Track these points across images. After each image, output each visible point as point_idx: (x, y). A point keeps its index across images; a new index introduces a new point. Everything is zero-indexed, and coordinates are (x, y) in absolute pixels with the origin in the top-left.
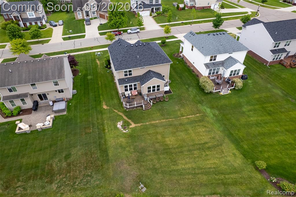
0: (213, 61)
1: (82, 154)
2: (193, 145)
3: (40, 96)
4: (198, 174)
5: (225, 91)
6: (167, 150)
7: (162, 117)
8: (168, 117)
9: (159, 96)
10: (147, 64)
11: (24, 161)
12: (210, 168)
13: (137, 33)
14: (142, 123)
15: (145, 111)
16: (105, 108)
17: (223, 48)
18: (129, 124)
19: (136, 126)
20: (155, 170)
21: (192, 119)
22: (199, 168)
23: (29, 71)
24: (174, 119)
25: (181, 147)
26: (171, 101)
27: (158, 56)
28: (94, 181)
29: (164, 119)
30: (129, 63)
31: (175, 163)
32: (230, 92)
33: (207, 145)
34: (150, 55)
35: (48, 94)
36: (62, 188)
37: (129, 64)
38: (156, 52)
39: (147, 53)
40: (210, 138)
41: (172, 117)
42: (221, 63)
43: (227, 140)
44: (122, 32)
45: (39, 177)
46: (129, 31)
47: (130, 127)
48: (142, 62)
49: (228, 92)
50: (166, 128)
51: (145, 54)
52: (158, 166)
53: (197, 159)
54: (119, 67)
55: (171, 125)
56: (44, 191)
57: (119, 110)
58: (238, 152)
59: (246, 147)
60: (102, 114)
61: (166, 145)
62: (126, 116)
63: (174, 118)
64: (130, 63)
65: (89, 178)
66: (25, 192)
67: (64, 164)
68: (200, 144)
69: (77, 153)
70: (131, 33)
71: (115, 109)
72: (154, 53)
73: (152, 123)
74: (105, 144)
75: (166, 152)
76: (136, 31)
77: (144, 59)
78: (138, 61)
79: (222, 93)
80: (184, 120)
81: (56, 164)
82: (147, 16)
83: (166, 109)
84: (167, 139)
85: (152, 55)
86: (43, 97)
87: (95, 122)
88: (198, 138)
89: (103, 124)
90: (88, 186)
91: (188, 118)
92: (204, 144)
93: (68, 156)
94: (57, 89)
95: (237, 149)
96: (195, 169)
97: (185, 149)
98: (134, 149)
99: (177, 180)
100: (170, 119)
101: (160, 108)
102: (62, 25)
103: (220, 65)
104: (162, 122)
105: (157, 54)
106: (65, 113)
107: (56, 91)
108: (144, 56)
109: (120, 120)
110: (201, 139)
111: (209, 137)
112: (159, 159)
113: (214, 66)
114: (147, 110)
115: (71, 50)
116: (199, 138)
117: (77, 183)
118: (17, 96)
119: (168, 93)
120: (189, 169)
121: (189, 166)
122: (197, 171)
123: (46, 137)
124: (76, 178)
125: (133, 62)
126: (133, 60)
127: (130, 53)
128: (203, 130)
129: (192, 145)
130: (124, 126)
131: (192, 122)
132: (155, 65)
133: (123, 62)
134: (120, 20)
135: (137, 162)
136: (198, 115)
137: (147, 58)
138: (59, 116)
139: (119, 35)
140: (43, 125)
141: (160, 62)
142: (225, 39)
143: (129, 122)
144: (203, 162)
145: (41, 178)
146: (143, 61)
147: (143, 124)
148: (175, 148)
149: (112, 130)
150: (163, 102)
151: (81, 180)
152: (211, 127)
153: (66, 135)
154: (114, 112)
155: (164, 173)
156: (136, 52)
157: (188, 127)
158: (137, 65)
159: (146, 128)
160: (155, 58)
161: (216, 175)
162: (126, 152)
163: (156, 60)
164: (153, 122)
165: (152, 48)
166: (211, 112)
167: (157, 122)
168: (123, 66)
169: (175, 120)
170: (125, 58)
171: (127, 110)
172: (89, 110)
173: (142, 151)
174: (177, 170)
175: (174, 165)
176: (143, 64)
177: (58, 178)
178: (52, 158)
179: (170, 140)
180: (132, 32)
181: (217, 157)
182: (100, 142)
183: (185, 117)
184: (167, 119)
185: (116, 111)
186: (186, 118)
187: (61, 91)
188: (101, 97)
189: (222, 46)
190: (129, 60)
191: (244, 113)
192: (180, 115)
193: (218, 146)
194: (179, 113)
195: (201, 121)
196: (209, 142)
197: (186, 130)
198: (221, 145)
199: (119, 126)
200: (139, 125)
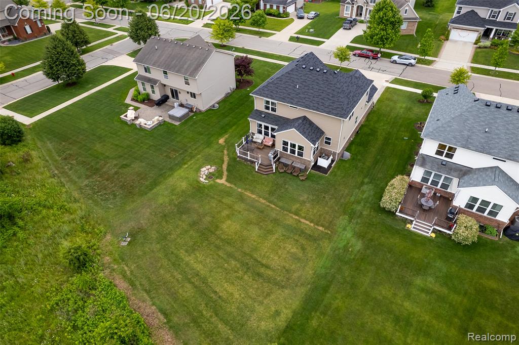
0: (443, 158)
1: (137, 172)
3: (172, 91)
4: (191, 283)
5: (423, 228)
6: (207, 232)
7: (267, 197)
8: (275, 200)
9: (298, 165)
10: (302, 104)
11: (98, 147)
12: (216, 292)
13: (408, 65)
14: (235, 185)
15: (256, 173)
16: (220, 142)
17: (483, 141)
18: (220, 177)
19: (223, 184)
21: (303, 227)
22: (204, 280)
24: (277, 208)
25: (229, 243)
26: (307, 183)
27: (331, 98)
28: (112, 202)
29: (264, 199)
30: (277, 90)
31: (191, 250)
32: (433, 235)
33: (262, 270)
34: (320, 91)
35: (180, 93)
36: (88, 188)
37: (277, 92)
39: (317, 87)
40: (284, 267)
41: (280, 204)
42: (461, 170)
43: (302, 291)
44: (379, 55)
45: (88, 167)
46: (395, 58)
47: (218, 181)
48: (298, 96)
49: (428, 233)
50: (249, 210)
51: (312, 87)
52: (172, 237)
53: (219, 270)
54: (261, 90)
55: (262, 212)
57: (231, 153)
58: (290, 317)
59: (314, 323)
60: (208, 146)
61: (217, 227)
62: (229, 165)
63: (280, 208)
64: (280, 91)
65: (112, 197)
66: (68, 171)
67: (114, 171)
68: (258, 261)
70: (396, 63)
71: (228, 150)
73: (246, 193)
74: (165, 179)
75: (204, 234)
76: (407, 62)
77: (306, 94)
78: (293, 92)
79: (410, 227)
80: (291, 219)
81: (111, 166)
82: (465, 43)
83: (287, 189)
84: (228, 222)
85: (323, 93)
86: (175, 93)
87: (190, 151)
88: (266, 252)
89: (192, 157)
90: (102, 203)
91: (300, 221)
92: (262, 264)
93: (125, 166)
94: (190, 91)
95: (295, 312)
96: (198, 276)
97: (229, 249)
98: (179, 203)
99: (161, 266)
100: (274, 204)
101: (281, 182)
102: (311, 19)
103: (456, 174)
104: (258, 201)
105: (331, 95)
106: (177, 123)
107: (188, 93)
108: (308, 89)
109: (216, 164)
110: (268, 257)
111: (285, 264)
112: (185, 232)
113: (438, 169)
114: (259, 174)
115: (280, 56)
116: (268, 254)
117: (100, 194)
118: (149, 80)
119: (319, 171)
120: (193, 269)
121: (198, 267)
122: (195, 280)
123: (135, 136)
124: (105, 189)
125: (285, 92)
126: (287, 89)
127: (292, 76)
128: (294, 250)
129: (245, 253)
130: (213, 175)
132: (314, 110)
133: (271, 85)
134: (383, 33)
135: (161, 216)
136: (321, 228)
137: (310, 95)
138: (169, 123)
139: (373, 58)
140: (146, 124)
141: (326, 109)
142: (513, 124)
143: (223, 175)
144: (220, 279)
145: (87, 169)
146: (300, 95)
147: (234, 187)
148: (219, 238)
149: (191, 168)
150: (295, 177)
151: (105, 194)
152: (311, 257)
153: (150, 146)
154: (223, 151)
155: (165, 247)
156: (301, 79)
158: (286, 99)
159: (229, 193)
160: (323, 99)
161: (206, 305)
162: (167, 199)
163: (321, 104)
165: (331, 82)
166: (348, 239)
167: (254, 196)
168: (266, 92)
169: (277, 210)
170: (278, 82)
171: (238, 159)
172: (202, 134)
173: (184, 211)
175: (186, 251)
176: (296, 100)
177: (97, 178)
178: (115, 158)
179: (230, 227)
180: (399, 61)
181: (246, 292)
182: (165, 172)
183: (297, 217)
184: (270, 202)
185: (225, 152)
186: (296, 219)
187: (193, 95)
188: (234, 128)
189: (486, 134)
190: (281, 85)
191: (410, 284)
192: (293, 210)
193: (276, 284)
194: (296, 206)
195: (311, 238)
196: (274, 270)
197: (270, 232)
198: (283, 287)
199: (205, 170)
200: (228, 185)
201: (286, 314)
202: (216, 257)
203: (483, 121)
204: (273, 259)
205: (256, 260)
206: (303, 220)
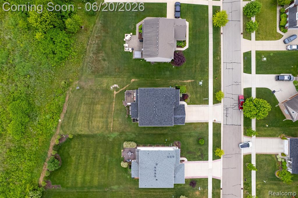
1: (103, 66)
2: (92, 116)
4: (77, 111)
6: (93, 103)
7: (116, 110)
8: (115, 113)
9: (130, 113)
10: (140, 109)
11: (108, 41)
12: (78, 117)
14: (115, 98)
16: (131, 80)
18: (117, 91)
19: (114, 94)
20: (84, 95)
22: (79, 113)
23: (151, 37)
25: (93, 111)
28: (89, 70)
29: (114, 109)
33: (90, 122)
36: (90, 58)
38: (148, 118)
39: (148, 112)
41: (115, 115)
43: (90, 133)
45: (97, 48)
47: (115, 91)
50: (107, 108)
52: (86, 97)
53: (84, 114)
54: (141, 91)
55: (109, 111)
56: (91, 51)
57: (127, 88)
59: (84, 139)
60: (127, 78)
61: (96, 104)
62: (122, 91)
63: (113, 115)
64: (143, 99)
65: (90, 68)
67: (100, 58)
69: (105, 64)
71: (129, 85)
72: (148, 117)
75: (92, 103)
78: (144, 104)
81: (102, 55)
83: (121, 113)
84: (100, 106)
85: (146, 114)
87: (122, 73)
88: (96, 120)
89: (119, 77)
90: (87, 68)
91: (111, 123)
92: (92, 121)
93: (104, 60)
96: (80, 111)
97: (91, 112)
98: (98, 89)
99: (77, 102)
101: (123, 111)
104: (113, 108)
106: (134, 58)
108: (146, 109)
109: (120, 87)
110: (94, 122)
111: (95, 126)
112: (90, 98)
114: (123, 102)
120: (80, 108)
121: (82, 109)
122: (78, 111)
124: (92, 64)
126: (144, 101)
128: (100, 126)
130: (117, 88)
131: (107, 123)
133: (144, 94)
135: (91, 89)
136: (112, 129)
137: (144, 110)
138: (132, 55)
144: (82, 116)
148: (93, 107)
149: (114, 81)
151: (90, 65)
152: (101, 131)
153: (117, 59)
154: (127, 85)
155: (82, 98)
157: (104, 120)
159: (111, 98)
161: (74, 117)
162: (97, 85)
164: (114, 103)
166: (111, 137)
167: (114, 106)
173: (96, 92)
174: (81, 103)
175: (84, 103)
177: (95, 56)
178: (105, 53)
179: (98, 107)
181: (82, 123)
183: (112, 121)
184: (114, 111)
188: (143, 79)
191: (105, 154)
192: (114, 119)
193: (89, 127)
194: (116, 119)
195: (107, 128)
196: (92, 124)
197: (103, 117)
198: (89, 129)
199: (115, 85)
200: (114, 96)
201: (83, 133)
202: (87, 111)
203: (149, 167)
204: (95, 123)
205: (92, 119)
206: (112, 123)
